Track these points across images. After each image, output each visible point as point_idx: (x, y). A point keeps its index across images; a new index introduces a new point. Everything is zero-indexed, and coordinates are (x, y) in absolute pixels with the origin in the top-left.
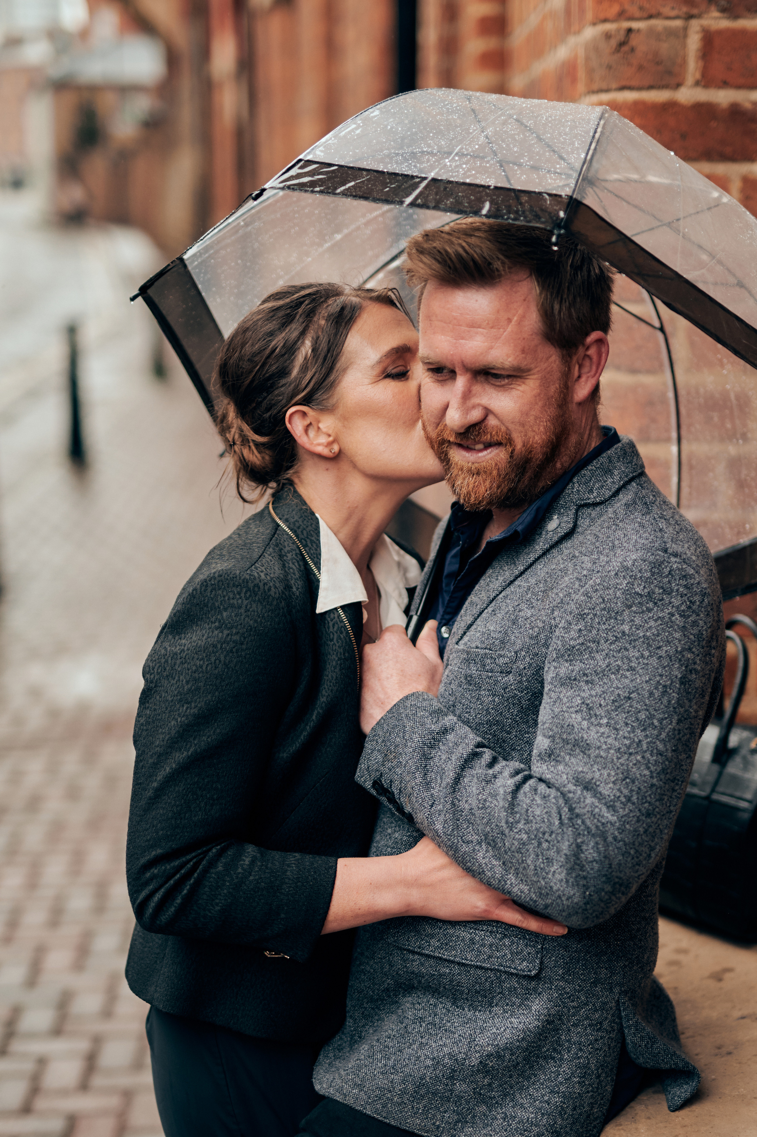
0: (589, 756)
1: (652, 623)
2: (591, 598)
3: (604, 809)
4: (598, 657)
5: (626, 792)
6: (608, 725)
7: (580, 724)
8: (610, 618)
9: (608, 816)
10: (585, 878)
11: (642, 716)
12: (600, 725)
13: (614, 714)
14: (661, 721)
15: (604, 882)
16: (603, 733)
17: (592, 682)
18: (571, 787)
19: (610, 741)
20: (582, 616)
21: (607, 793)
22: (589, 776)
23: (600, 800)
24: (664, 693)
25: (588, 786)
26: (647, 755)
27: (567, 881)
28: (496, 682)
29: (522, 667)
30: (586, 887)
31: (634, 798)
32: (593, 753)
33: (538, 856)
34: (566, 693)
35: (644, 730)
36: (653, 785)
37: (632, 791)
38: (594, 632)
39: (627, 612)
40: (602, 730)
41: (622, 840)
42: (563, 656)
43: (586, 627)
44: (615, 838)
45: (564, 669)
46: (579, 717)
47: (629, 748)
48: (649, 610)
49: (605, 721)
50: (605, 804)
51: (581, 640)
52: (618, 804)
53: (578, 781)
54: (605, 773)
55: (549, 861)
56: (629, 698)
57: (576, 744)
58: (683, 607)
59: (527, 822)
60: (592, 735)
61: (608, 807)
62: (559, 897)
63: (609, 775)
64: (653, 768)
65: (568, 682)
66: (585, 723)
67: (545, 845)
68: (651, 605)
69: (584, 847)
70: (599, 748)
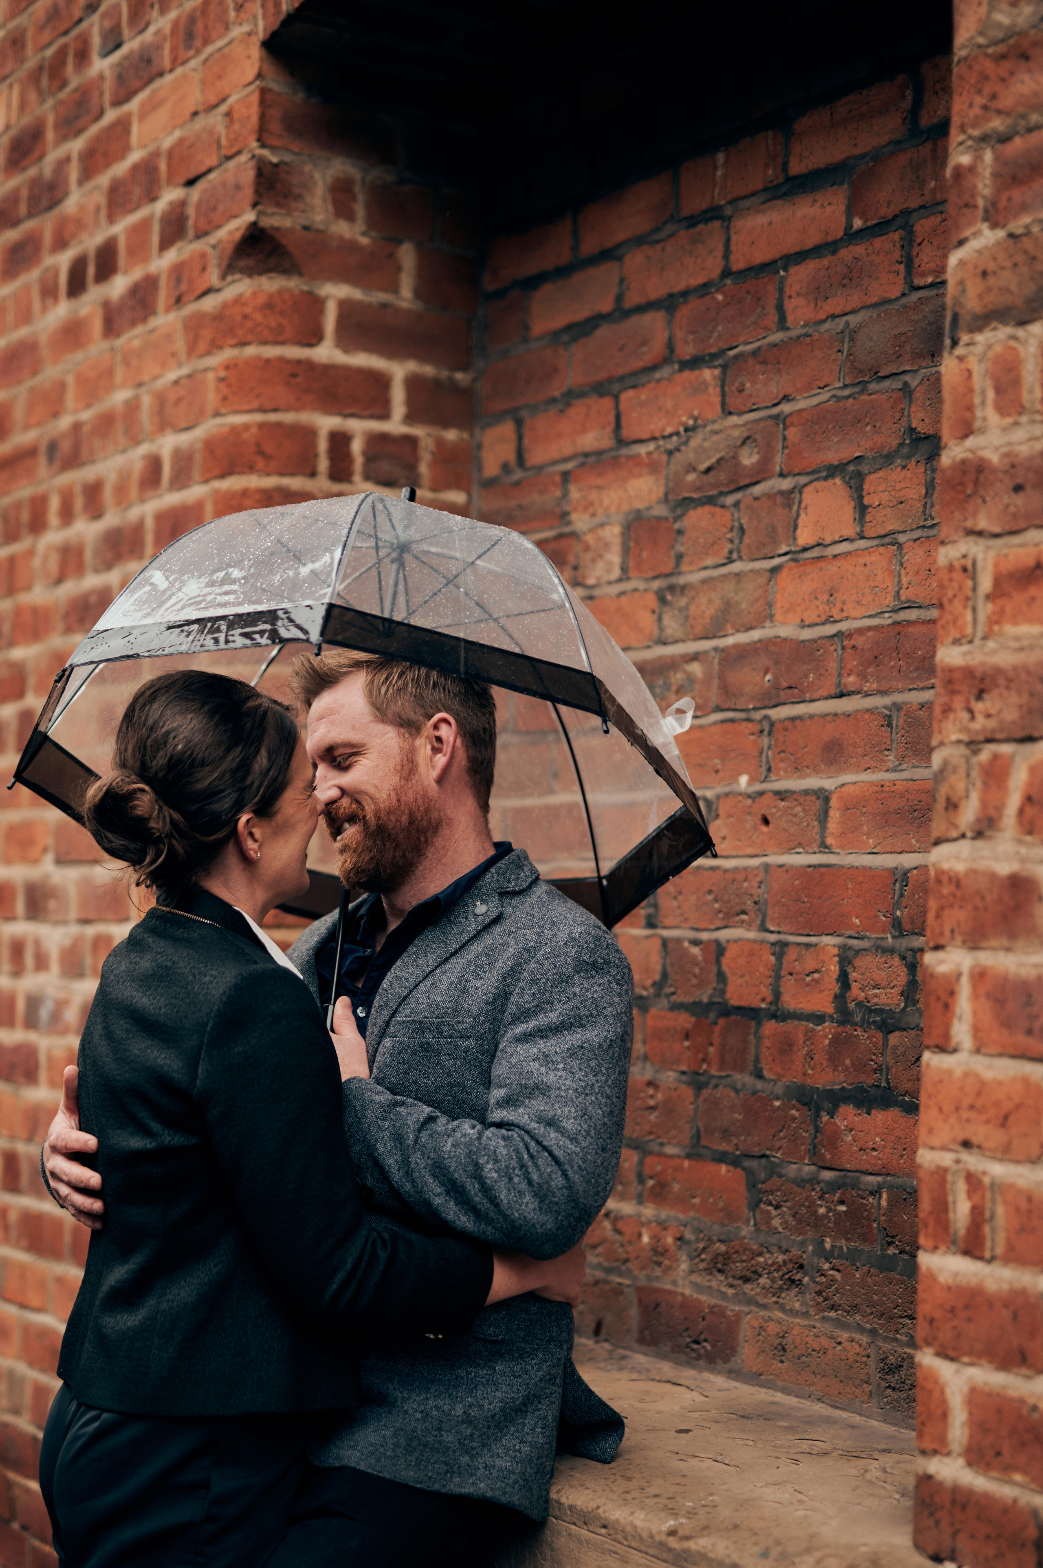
0: (549, 1097)
1: (596, 988)
2: (542, 965)
3: (568, 1142)
4: (551, 1015)
5: (585, 1127)
6: (564, 1069)
7: (538, 1070)
8: (563, 981)
9: (572, 1147)
10: (557, 1204)
11: (593, 1063)
12: (557, 1070)
13: (569, 1060)
14: (607, 1069)
15: (574, 1208)
16: (561, 1077)
17: (547, 1037)
18: (533, 1125)
19: (567, 1082)
20: (535, 981)
21: (569, 1127)
22: (551, 1113)
23: (563, 1134)
24: (610, 1046)
25: (551, 1123)
26: (599, 1097)
27: (540, 1209)
28: (457, 1047)
29: (482, 1031)
30: (558, 1213)
31: (592, 1133)
32: (553, 1094)
33: (509, 1190)
34: (522, 1049)
35: (595, 1075)
36: (605, 1124)
37: (589, 1126)
38: (548, 994)
39: (576, 977)
40: (559, 1074)
41: (586, 1169)
42: (518, 1019)
43: (539, 990)
44: (580, 1167)
45: (520, 1029)
46: (537, 1065)
47: (584, 1089)
48: (593, 977)
49: (561, 1066)
50: (568, 1137)
51: (535, 1003)
52: (580, 1137)
53: (540, 1120)
54: (566, 1110)
55: (521, 1193)
56: (582, 1047)
57: (536, 1087)
58: (619, 977)
59: (496, 1161)
60: (551, 1078)
61: (571, 1140)
62: (534, 1225)
63: (569, 1112)
64: (604, 1109)
65: (525, 1038)
66: (543, 1069)
67: (516, 1180)
68: (594, 973)
69: (554, 1176)
70: (559, 1089)
